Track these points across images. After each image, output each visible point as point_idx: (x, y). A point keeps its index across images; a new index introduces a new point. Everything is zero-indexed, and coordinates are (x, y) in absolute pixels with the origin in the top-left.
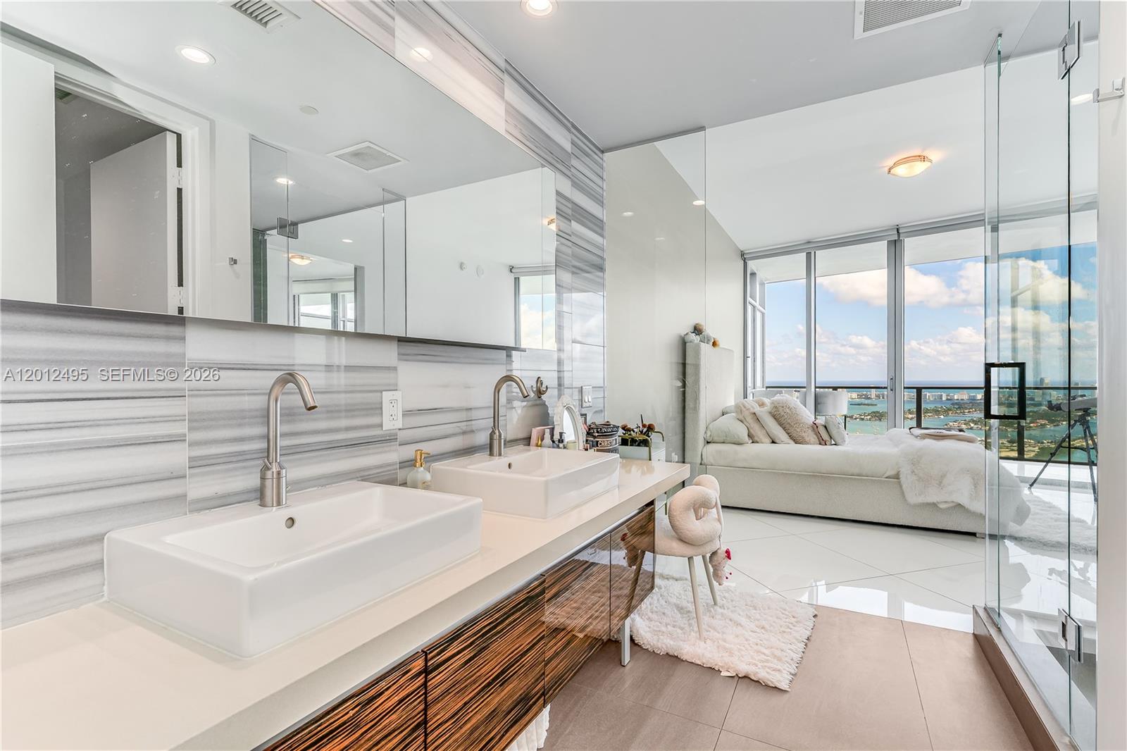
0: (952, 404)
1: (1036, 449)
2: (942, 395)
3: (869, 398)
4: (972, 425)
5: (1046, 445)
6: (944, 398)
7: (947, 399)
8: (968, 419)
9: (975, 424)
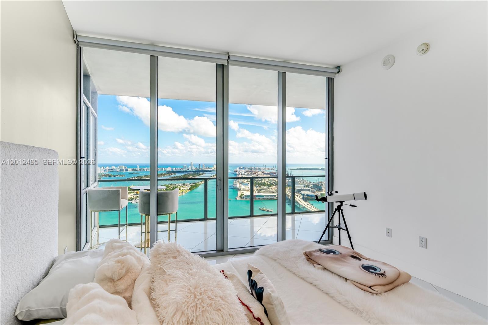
0: (166, 172)
1: (190, 186)
2: (162, 169)
5: (192, 184)
6: (163, 170)
7: (165, 170)
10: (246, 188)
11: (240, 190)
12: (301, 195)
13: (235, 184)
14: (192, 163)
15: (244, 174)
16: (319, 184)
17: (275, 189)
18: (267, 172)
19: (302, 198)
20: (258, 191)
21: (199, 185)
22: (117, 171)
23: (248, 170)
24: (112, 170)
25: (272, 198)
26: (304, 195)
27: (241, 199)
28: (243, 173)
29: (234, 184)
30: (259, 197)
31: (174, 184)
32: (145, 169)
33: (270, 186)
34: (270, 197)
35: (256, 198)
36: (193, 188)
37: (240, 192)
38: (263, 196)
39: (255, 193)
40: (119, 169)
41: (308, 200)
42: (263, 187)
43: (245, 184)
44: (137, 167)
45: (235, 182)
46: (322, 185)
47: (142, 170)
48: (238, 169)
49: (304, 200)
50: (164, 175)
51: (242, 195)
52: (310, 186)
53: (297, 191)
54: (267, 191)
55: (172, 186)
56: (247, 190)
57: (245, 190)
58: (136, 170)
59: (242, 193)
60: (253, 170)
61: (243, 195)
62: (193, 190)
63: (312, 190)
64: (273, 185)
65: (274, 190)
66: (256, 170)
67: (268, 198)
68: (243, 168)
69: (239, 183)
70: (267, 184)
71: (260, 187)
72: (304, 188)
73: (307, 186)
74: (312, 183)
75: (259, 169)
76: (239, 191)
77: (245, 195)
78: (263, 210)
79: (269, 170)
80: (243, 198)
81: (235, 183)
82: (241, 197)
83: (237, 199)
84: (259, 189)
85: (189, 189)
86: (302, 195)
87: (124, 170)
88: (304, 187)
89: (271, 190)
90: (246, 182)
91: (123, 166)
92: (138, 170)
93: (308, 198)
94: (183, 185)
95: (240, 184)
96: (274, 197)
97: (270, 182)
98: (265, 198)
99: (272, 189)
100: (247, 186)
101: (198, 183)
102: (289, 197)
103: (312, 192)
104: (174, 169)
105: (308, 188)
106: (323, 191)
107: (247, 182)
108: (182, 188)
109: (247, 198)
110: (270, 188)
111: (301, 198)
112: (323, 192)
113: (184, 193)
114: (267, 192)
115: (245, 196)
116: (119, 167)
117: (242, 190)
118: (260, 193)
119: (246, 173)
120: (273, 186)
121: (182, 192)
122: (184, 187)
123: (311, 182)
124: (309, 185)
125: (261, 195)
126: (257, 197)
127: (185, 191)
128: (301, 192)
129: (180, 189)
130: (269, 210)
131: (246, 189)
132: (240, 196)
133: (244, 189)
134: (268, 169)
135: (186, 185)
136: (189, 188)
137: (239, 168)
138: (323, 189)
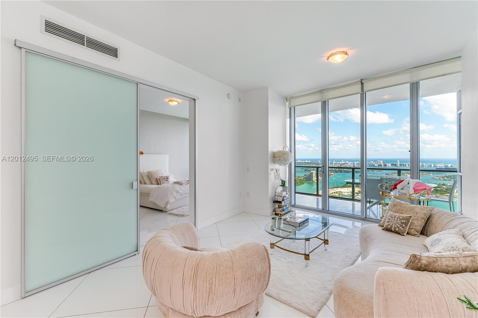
2: (431, 165)
3: (397, 166)
4: (446, 178)
8: (444, 176)
9: (447, 178)
22: (376, 166)
24: (370, 164)
31: (449, 185)
32: (407, 164)
40: (377, 163)
44: (397, 162)
47: (403, 166)
55: (445, 187)
58: (395, 165)
87: (383, 166)
91: (382, 161)
92: (398, 165)
104: (449, 165)
116: (377, 162)
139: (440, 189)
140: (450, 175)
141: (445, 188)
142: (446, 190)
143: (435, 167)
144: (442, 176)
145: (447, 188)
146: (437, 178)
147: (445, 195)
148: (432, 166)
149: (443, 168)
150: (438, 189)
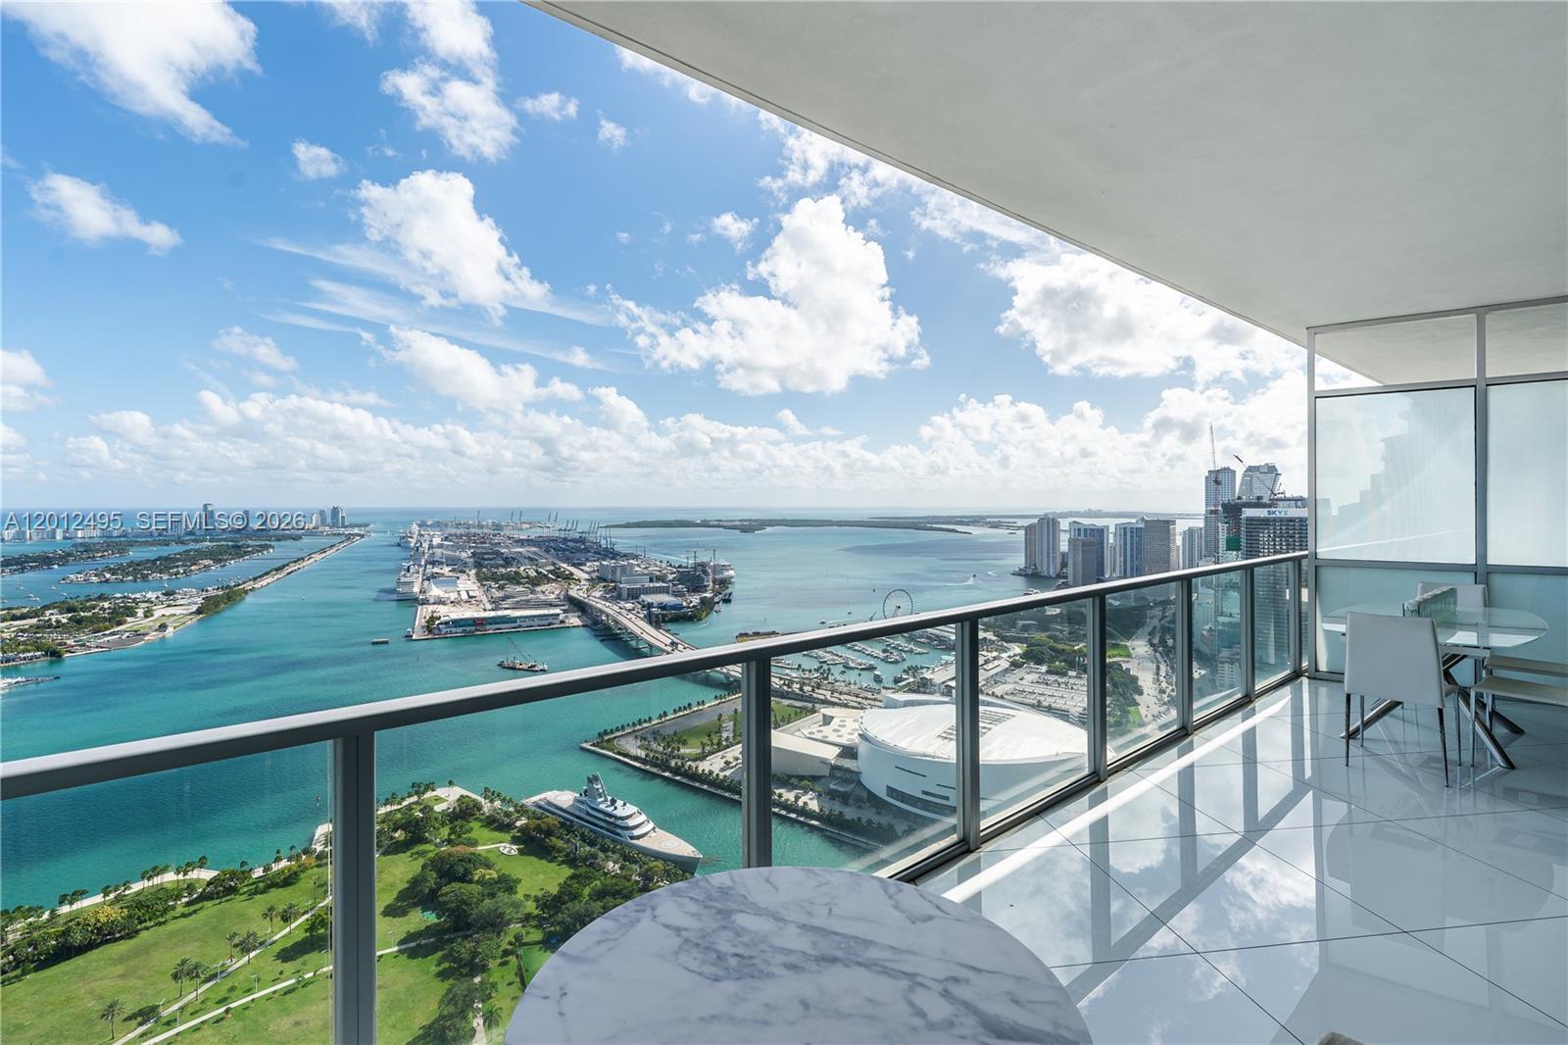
10: (447, 595)
11: (425, 602)
12: (640, 606)
13: (405, 583)
14: (210, 508)
15: (440, 546)
16: (695, 569)
17: (557, 592)
18: (525, 538)
19: (645, 616)
20: (494, 602)
21: (246, 592)
23: (453, 531)
25: (546, 622)
26: (650, 606)
27: (430, 636)
28: (436, 541)
29: (399, 583)
30: (499, 623)
31: (119, 595)
33: (539, 585)
34: (537, 622)
35: (488, 627)
36: (216, 606)
37: (424, 612)
38: (513, 620)
39: (485, 610)
41: (664, 621)
42: (511, 589)
43: (443, 582)
45: (404, 576)
46: (705, 572)
48: (415, 528)
49: (650, 623)
50: (61, 557)
51: (432, 619)
52: (671, 577)
53: (629, 595)
54: (528, 601)
55: (106, 605)
56: (452, 602)
57: (444, 603)
59: (433, 612)
60: (473, 530)
61: (437, 622)
62: (217, 613)
63: (675, 589)
64: (549, 580)
65: (553, 596)
66: (485, 531)
67: (532, 623)
68: (438, 525)
69: (420, 579)
70: (528, 577)
71: (501, 588)
72: (651, 585)
73: (659, 579)
74: (674, 567)
75: (497, 527)
76: (420, 608)
77: (443, 619)
78: (513, 668)
79: (533, 530)
80: (436, 631)
81: (403, 580)
82: (428, 627)
83: (414, 637)
84: (498, 594)
85: (191, 614)
86: (644, 606)
88: (651, 581)
89: (543, 597)
90: (447, 574)
93: (663, 615)
94: (163, 598)
95: (426, 583)
96: (551, 621)
97: (537, 571)
98: (520, 626)
99: (543, 592)
100: (452, 589)
101: (239, 585)
102: (604, 618)
103: (677, 594)
105: (664, 585)
106: (706, 591)
107: (450, 574)
108: (157, 614)
109: (454, 630)
110: (538, 589)
111: (642, 616)
112: (708, 595)
113: (170, 630)
114: (527, 605)
115: (447, 623)
117: (434, 603)
118: (501, 609)
119: (446, 543)
120: (548, 582)
121: (163, 627)
122: (169, 606)
123: (671, 566)
124: (665, 575)
125: (504, 617)
126: (490, 624)
127: (174, 621)
128: (640, 599)
129: (148, 614)
130: (534, 666)
131: (449, 598)
132: (423, 627)
133: (439, 598)
134: (527, 526)
135: (179, 597)
136: (194, 608)
137: (423, 525)
138: (708, 586)
139: (90, 614)
140: (121, 564)
141: (109, 608)
142: (112, 613)
143: (68, 538)
144: (96, 570)
145: (115, 608)
146: (79, 576)
147: (108, 632)
148: (59, 536)
149: (96, 540)
150: (82, 614)
